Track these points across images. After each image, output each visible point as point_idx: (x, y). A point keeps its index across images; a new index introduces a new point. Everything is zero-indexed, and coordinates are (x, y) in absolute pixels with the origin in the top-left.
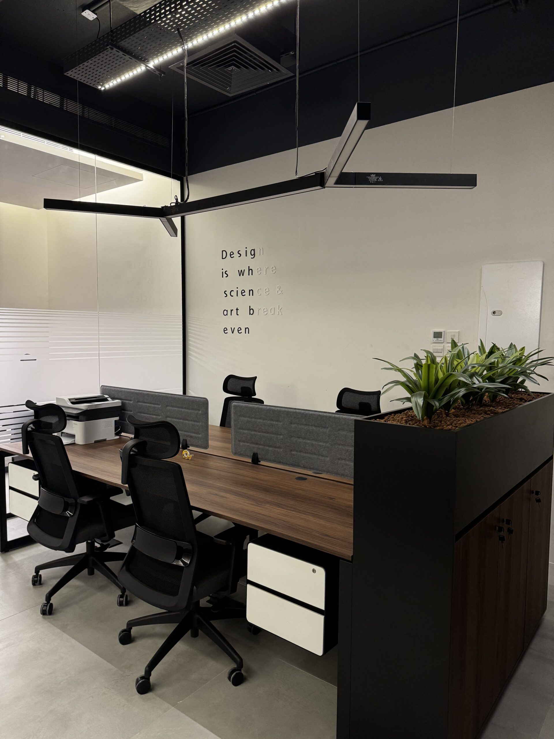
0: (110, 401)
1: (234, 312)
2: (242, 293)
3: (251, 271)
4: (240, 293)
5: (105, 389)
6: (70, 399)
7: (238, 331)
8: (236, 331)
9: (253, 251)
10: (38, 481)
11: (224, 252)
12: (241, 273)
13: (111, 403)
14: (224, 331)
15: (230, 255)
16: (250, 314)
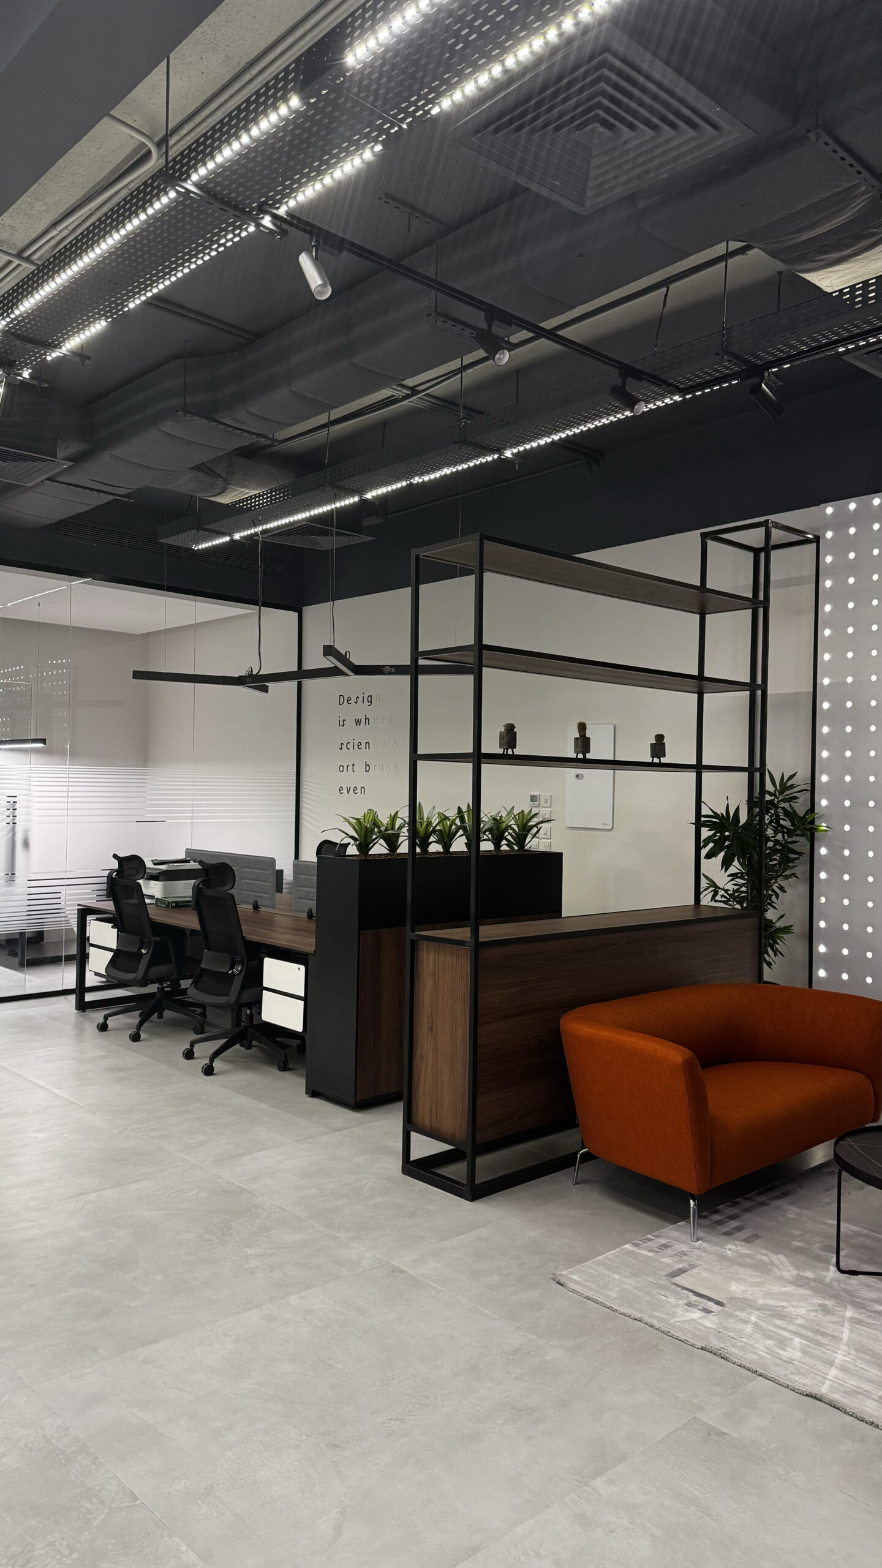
0: (192, 863)
1: (350, 767)
2: (358, 746)
3: (367, 720)
4: (356, 746)
5: (189, 852)
6: (152, 861)
7: (354, 791)
8: (351, 791)
9: (370, 697)
10: (116, 930)
11: (341, 697)
12: (358, 722)
13: (193, 865)
14: (340, 790)
15: (348, 701)
16: (366, 771)
